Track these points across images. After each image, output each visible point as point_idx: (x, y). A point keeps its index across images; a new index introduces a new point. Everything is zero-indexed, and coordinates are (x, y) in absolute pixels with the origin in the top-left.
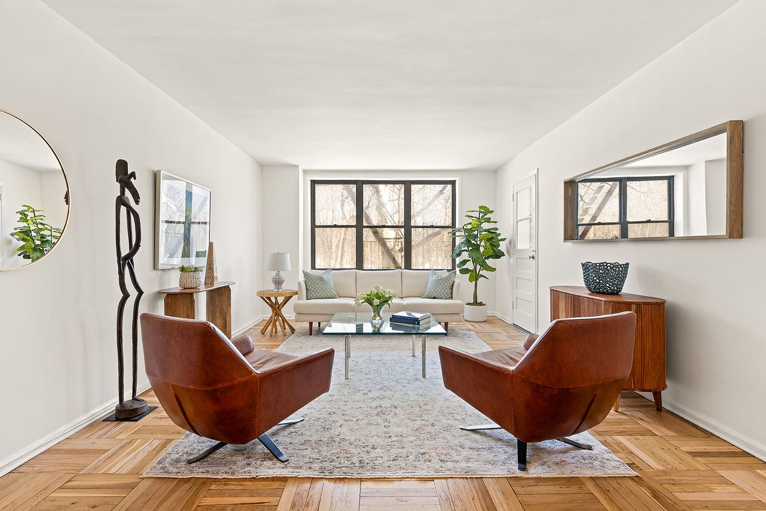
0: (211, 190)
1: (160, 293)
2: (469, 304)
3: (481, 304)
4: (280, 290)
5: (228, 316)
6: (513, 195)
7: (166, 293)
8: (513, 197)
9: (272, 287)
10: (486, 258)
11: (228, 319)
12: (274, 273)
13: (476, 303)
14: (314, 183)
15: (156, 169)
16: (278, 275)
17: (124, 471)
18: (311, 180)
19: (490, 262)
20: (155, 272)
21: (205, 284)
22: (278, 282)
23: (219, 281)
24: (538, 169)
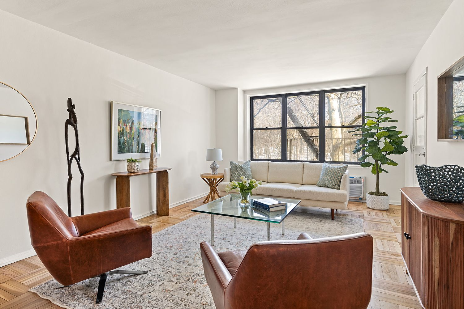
0: (161, 111)
1: (113, 176)
2: (371, 193)
3: (384, 194)
4: (216, 174)
5: (166, 190)
6: (414, 95)
7: (117, 175)
8: (414, 97)
9: (210, 171)
10: (387, 154)
11: (166, 192)
12: (211, 163)
13: (378, 193)
14: (252, 99)
15: (110, 101)
16: (214, 164)
17: (27, 285)
18: (250, 97)
19: (391, 157)
20: (110, 163)
21: (149, 170)
22: (214, 169)
23: (158, 167)
24: (427, 68)
